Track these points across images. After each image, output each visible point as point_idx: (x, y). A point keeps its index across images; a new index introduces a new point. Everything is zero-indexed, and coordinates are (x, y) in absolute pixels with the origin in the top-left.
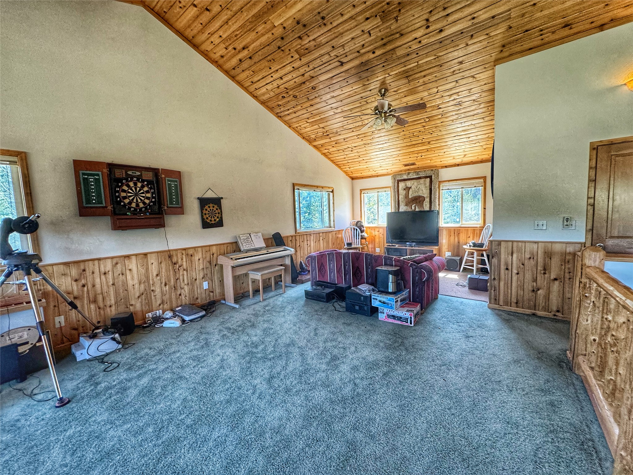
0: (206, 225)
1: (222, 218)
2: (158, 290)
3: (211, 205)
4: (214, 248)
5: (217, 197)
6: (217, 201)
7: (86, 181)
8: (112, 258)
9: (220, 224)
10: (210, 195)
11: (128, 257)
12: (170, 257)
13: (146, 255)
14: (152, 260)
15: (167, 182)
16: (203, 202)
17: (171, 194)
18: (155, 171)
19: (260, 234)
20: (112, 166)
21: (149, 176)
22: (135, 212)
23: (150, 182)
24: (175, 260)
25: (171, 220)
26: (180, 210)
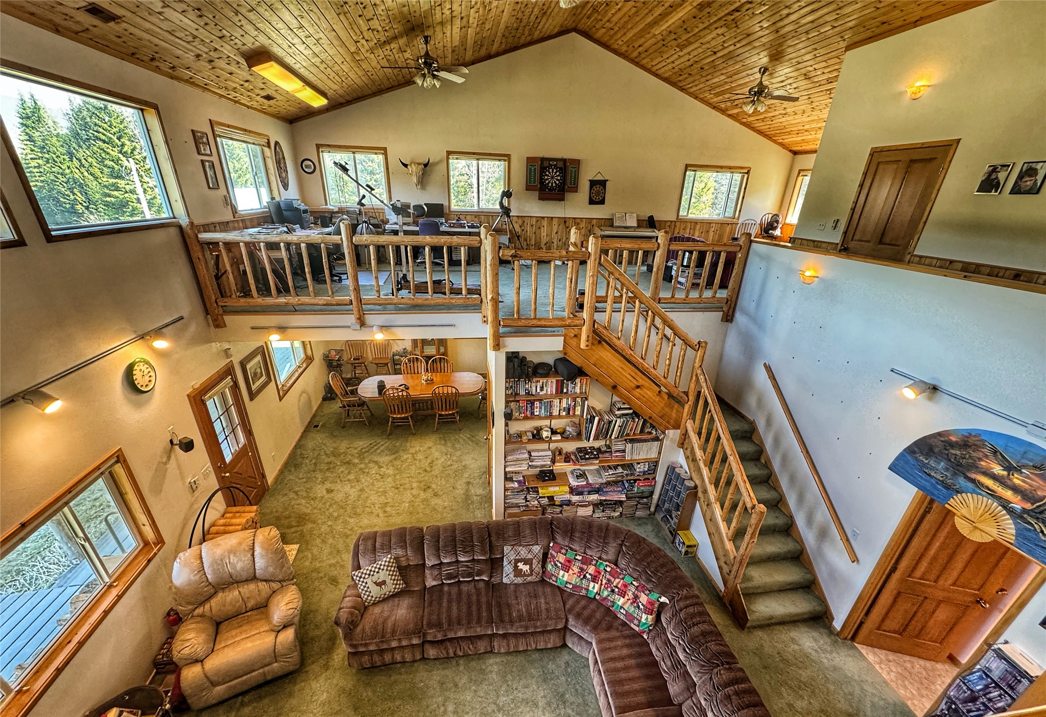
0: (592, 202)
1: (604, 197)
2: (555, 243)
3: (598, 186)
4: (595, 221)
5: (603, 179)
6: (603, 183)
7: (530, 169)
8: (536, 217)
9: (602, 202)
10: (599, 178)
11: (543, 218)
12: (565, 222)
13: (552, 218)
14: (555, 222)
15: (571, 168)
16: (593, 183)
17: (571, 177)
18: (564, 161)
19: (635, 215)
20: (543, 159)
21: (560, 165)
22: (550, 190)
23: (561, 169)
24: (567, 224)
25: (569, 196)
26: (575, 189)
